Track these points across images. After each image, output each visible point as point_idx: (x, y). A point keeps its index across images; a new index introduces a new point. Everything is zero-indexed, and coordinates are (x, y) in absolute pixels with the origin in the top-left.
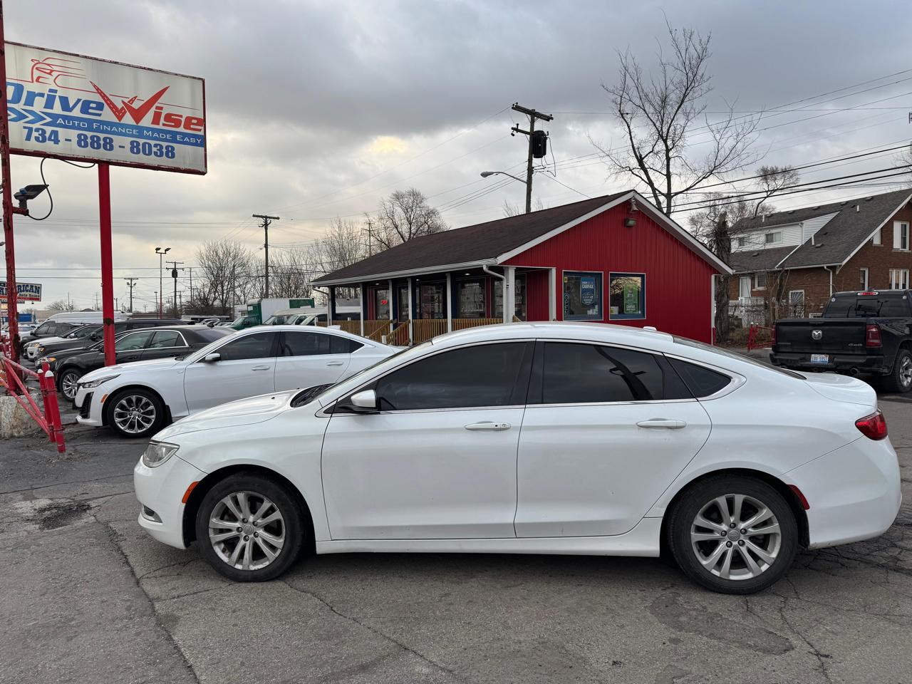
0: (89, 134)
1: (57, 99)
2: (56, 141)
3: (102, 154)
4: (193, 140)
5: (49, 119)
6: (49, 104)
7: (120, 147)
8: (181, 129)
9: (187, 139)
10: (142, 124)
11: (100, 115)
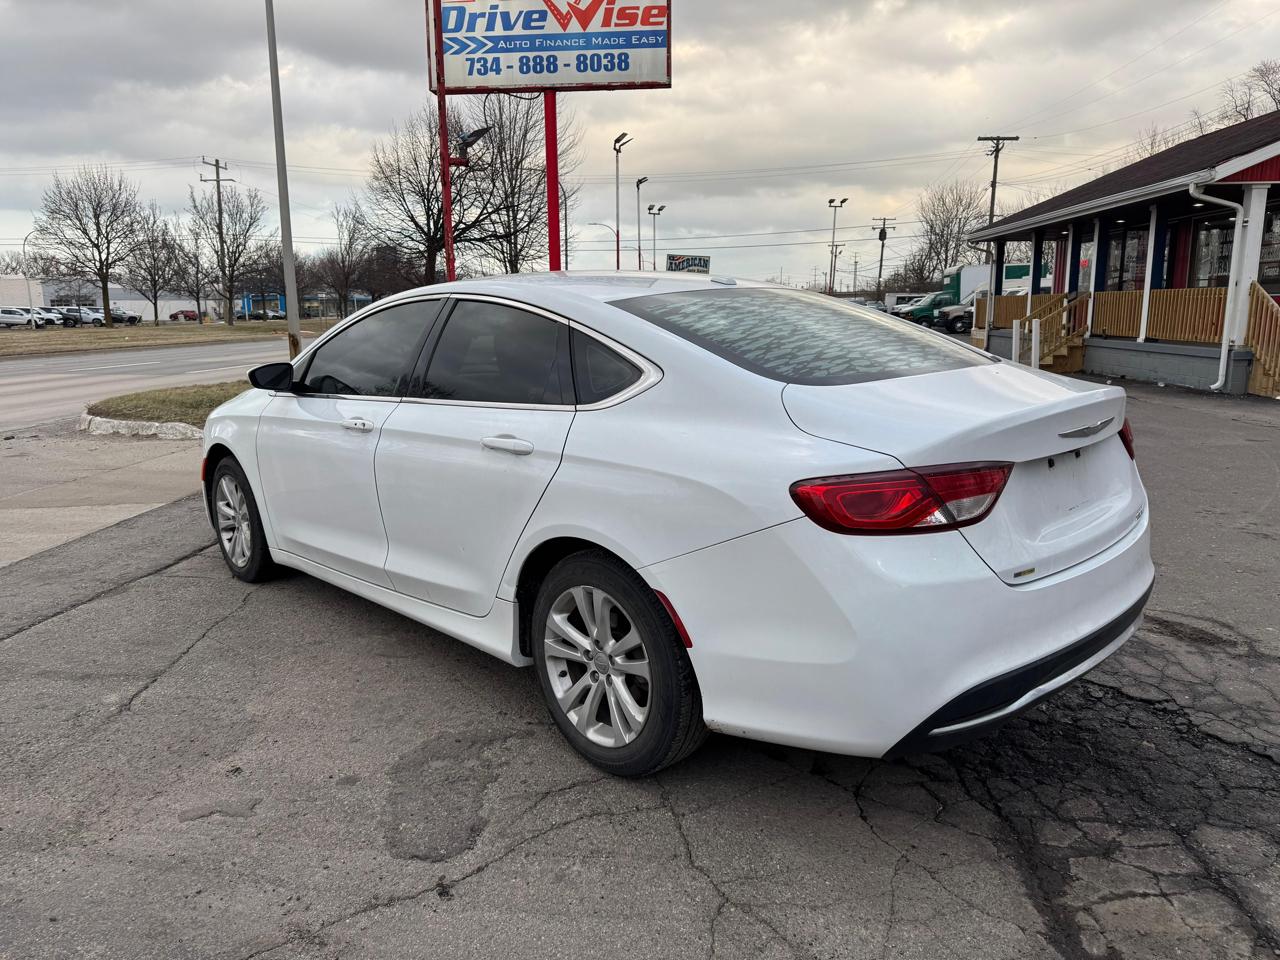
0: (532, 55)
1: (499, 16)
2: (498, 71)
3: (546, 79)
4: (652, 40)
5: (490, 45)
6: (490, 27)
7: (565, 65)
8: (638, 27)
9: (644, 40)
10: (589, 29)
11: (542, 27)
